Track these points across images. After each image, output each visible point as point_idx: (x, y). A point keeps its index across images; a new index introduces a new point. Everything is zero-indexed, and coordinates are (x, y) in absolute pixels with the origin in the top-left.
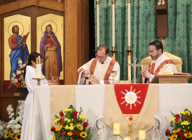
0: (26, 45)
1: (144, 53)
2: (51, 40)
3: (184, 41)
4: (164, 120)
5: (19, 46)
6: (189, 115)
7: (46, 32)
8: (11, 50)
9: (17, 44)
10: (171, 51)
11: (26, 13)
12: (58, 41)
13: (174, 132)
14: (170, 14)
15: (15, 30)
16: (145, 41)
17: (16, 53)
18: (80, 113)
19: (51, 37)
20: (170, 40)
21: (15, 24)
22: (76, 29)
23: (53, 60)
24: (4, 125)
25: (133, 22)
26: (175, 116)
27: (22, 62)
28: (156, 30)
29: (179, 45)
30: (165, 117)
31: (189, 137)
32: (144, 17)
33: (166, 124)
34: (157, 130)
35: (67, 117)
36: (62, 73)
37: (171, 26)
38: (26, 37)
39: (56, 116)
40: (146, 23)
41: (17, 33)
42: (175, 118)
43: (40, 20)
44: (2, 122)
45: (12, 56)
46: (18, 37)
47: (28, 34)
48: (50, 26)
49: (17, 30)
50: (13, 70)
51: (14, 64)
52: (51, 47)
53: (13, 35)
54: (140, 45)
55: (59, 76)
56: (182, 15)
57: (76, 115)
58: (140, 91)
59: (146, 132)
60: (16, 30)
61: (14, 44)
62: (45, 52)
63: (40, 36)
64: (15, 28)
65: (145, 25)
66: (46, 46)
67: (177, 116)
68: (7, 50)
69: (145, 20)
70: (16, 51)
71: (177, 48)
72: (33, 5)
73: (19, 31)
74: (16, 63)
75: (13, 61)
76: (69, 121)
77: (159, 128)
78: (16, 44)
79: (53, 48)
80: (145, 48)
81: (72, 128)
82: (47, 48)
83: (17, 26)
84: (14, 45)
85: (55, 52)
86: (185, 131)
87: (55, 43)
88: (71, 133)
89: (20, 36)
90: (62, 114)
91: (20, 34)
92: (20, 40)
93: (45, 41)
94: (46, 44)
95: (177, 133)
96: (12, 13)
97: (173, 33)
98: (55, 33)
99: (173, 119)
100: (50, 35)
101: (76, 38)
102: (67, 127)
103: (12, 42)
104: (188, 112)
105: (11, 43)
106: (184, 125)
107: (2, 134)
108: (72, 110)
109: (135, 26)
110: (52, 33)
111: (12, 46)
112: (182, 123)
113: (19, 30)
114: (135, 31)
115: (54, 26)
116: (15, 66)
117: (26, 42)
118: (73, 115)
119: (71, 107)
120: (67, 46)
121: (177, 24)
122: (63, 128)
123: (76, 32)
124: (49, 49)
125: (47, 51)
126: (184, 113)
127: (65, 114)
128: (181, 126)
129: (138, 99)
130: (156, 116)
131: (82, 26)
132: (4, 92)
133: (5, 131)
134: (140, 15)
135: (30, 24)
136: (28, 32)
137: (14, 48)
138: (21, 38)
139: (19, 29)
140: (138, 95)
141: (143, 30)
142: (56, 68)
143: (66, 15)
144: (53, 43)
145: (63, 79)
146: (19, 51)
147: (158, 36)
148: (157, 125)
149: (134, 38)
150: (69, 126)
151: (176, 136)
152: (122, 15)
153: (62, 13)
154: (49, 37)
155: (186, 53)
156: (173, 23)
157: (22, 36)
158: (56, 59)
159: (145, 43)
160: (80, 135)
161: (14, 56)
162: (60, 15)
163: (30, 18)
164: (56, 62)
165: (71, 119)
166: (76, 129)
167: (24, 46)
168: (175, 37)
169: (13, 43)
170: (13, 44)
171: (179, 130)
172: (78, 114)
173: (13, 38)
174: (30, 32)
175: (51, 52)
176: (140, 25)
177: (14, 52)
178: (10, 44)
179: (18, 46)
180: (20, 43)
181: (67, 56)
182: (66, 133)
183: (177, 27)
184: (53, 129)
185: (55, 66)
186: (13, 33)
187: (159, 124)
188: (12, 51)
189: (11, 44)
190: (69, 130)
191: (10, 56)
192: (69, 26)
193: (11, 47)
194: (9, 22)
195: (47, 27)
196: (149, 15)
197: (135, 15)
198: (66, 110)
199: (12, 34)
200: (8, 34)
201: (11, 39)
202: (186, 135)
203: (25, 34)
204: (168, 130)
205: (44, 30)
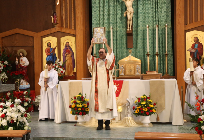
0: (55, 53)
1: (120, 57)
3: (141, 50)
4: (132, 100)
6: (146, 98)
7: (66, 46)
8: (47, 56)
10: (135, 55)
11: (55, 36)
12: (72, 51)
13: (138, 108)
14: (134, 35)
15: (49, 45)
16: (120, 50)
18: (85, 97)
19: (69, 49)
20: (134, 50)
22: (82, 44)
23: (70, 61)
25: (114, 39)
26: (138, 99)
28: (126, 44)
29: (139, 52)
30: (133, 99)
31: (146, 111)
32: (120, 37)
33: (133, 102)
34: (128, 107)
35: (78, 100)
36: (75, 69)
37: (134, 42)
38: (55, 49)
39: (72, 99)
40: (121, 40)
42: (138, 100)
43: (62, 39)
47: (56, 47)
48: (68, 42)
52: (69, 54)
54: (118, 52)
55: (74, 70)
56: (141, 36)
57: (83, 98)
58: (119, 84)
59: (122, 107)
62: (65, 57)
63: (63, 48)
64: (49, 44)
65: (120, 41)
66: (66, 53)
67: (139, 99)
68: (45, 56)
69: (120, 38)
71: (138, 54)
72: (58, 31)
76: (79, 102)
77: (129, 106)
79: (70, 55)
80: (120, 54)
81: (81, 106)
82: (66, 55)
83: (50, 43)
84: (48, 53)
85: (71, 57)
86: (143, 107)
87: (71, 52)
88: (80, 109)
89: (52, 49)
90: (75, 98)
91: (51, 47)
93: (65, 51)
94: (66, 52)
95: (139, 109)
96: (47, 35)
97: (136, 45)
98: (71, 46)
99: (137, 100)
100: (68, 47)
101: (82, 49)
102: (78, 106)
104: (145, 97)
106: (143, 104)
108: (80, 95)
109: (115, 41)
110: (69, 47)
112: (142, 103)
113: (51, 45)
114: (115, 44)
115: (70, 43)
117: (55, 52)
118: (81, 98)
119: (80, 94)
120: (78, 54)
121: (138, 41)
122: (76, 106)
123: (83, 46)
124: (68, 55)
126: (143, 97)
127: (77, 98)
128: (142, 105)
129: (117, 89)
130: (128, 99)
131: (86, 42)
134: (118, 35)
135: (57, 41)
136: (56, 46)
140: (117, 87)
141: (120, 44)
142: (72, 66)
143: (77, 37)
145: (75, 72)
146: (51, 57)
147: (128, 47)
148: (128, 104)
149: (115, 48)
150: (79, 105)
151: (139, 111)
152: (108, 36)
153: (75, 36)
154: (68, 49)
155: (143, 56)
156: (136, 40)
157: (53, 48)
158: (72, 61)
159: (120, 51)
160: (85, 110)
162: (73, 36)
163: (57, 38)
164: (72, 62)
165: (80, 101)
166: (83, 106)
168: (137, 48)
171: (140, 107)
172: (84, 98)
175: (69, 57)
176: (118, 41)
177: (48, 57)
178: (46, 52)
179: (50, 53)
180: (52, 52)
181: (78, 59)
182: (78, 109)
183: (138, 42)
184: (70, 107)
185: (71, 65)
187: (129, 103)
190: (79, 107)
191: (46, 59)
192: (78, 43)
194: (45, 40)
195: (66, 43)
196: (123, 36)
197: (115, 36)
198: (77, 96)
199: (47, 47)
200: (45, 47)
201: (47, 50)
202: (144, 110)
203: (54, 47)
204: (134, 107)
205: (65, 45)
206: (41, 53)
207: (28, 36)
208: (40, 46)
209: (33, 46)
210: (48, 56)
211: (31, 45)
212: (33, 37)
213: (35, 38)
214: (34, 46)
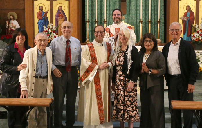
0: (47, 17)
2: (61, 14)
3: (134, 17)
5: (43, 18)
7: (59, 10)
8: (38, 20)
10: (127, 22)
12: (65, 16)
14: (127, 2)
15: (41, 8)
19: (62, 13)
20: (127, 16)
21: (41, 5)
27: (46, 27)
29: (132, 19)
32: (113, 3)
37: (127, 8)
38: (47, 13)
40: (114, 6)
41: (42, 10)
43: (55, 3)
45: (39, 23)
46: (43, 13)
47: (48, 11)
48: (61, 6)
51: (40, 28)
56: (134, 2)
62: (58, 21)
63: (55, 12)
64: (41, 7)
66: (59, 18)
68: (36, 20)
71: (131, 21)
74: (42, 28)
75: (40, 26)
79: (63, 19)
82: (59, 19)
83: (42, 6)
84: (40, 17)
87: (64, 16)
91: (43, 11)
93: (58, 15)
94: (59, 17)
97: (128, 12)
100: (61, 12)
101: (76, 14)
105: (38, 16)
109: (108, 7)
110: (62, 11)
114: (108, 10)
117: (47, 15)
120: (71, 18)
121: (131, 7)
123: (77, 11)
124: (60, 20)
125: (59, 21)
131: (79, 7)
135: (49, 5)
136: (48, 10)
139: (43, 8)
143: (70, 1)
144: (63, 16)
146: (43, 21)
154: (60, 13)
155: (135, 23)
156: (129, 6)
157: (45, 12)
163: (49, 2)
167: (46, 18)
168: (129, 14)
174: (49, 10)
176: (111, 7)
177: (40, 21)
179: (42, 17)
180: (44, 16)
183: (131, 9)
188: (39, 21)
191: (38, 23)
192: (72, 7)
193: (38, 18)
194: (37, 3)
195: (59, 7)
196: (116, 2)
199: (39, 11)
200: (36, 11)
201: (39, 13)
205: (57, 9)
206: (32, 16)
208: (32, 10)
209: (24, 9)
210: (39, 20)
211: (21, 8)
214: (25, 9)
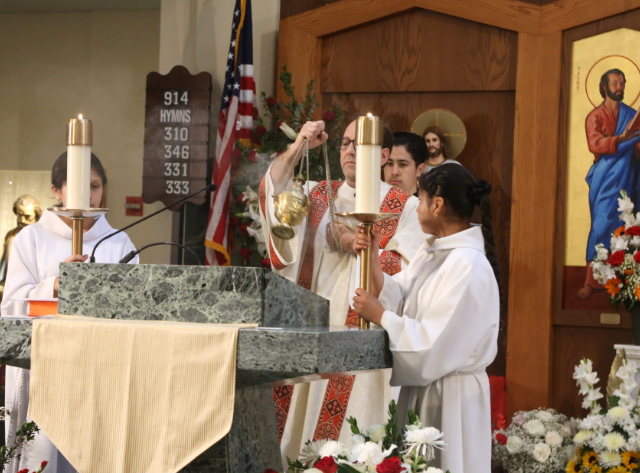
5: (622, 145)
8: (591, 157)
9: (614, 138)
15: (612, 85)
17: (611, 170)
21: (612, 64)
24: (566, 429)
41: (619, 96)
44: (558, 416)
45: (596, 180)
46: (622, 112)
49: (619, 86)
50: (599, 230)
51: (603, 208)
53: (604, 103)
60: (615, 84)
61: (606, 136)
64: (612, 78)
68: (581, 158)
70: (609, 161)
73: (625, 91)
74: (609, 204)
75: (600, 196)
78: (613, 135)
83: (618, 72)
84: (604, 141)
89: (628, 109)
91: (627, 100)
92: (629, 121)
96: (602, 23)
103: (596, 130)
105: (593, 132)
107: (556, 461)
111: (597, 143)
113: (626, 85)
116: (605, 215)
132: (563, 307)
133: (569, 450)
137: (603, 150)
138: (632, 116)
139: (625, 81)
146: (621, 163)
161: (603, 179)
169: (601, 132)
170: (600, 136)
173: (603, 116)
177: (604, 164)
178: (590, 135)
179: (618, 142)
180: (627, 135)
186: (604, 96)
188: (596, 162)
189: (594, 136)
191: (589, 179)
193: (594, 148)
194: (592, 55)
199: (598, 99)
200: (585, 100)
201: (597, 116)
206: (554, 137)
207: (481, 26)
209: (511, 93)
210: (599, 157)
211: (495, 86)
212: (515, 33)
213: (522, 39)
214: (513, 92)
